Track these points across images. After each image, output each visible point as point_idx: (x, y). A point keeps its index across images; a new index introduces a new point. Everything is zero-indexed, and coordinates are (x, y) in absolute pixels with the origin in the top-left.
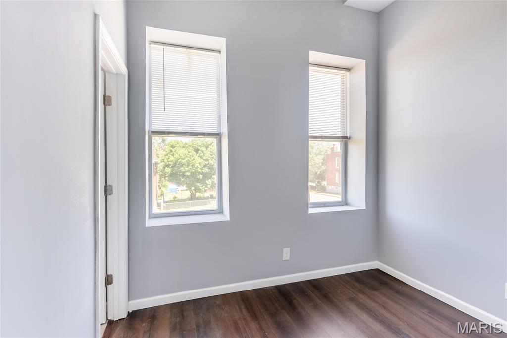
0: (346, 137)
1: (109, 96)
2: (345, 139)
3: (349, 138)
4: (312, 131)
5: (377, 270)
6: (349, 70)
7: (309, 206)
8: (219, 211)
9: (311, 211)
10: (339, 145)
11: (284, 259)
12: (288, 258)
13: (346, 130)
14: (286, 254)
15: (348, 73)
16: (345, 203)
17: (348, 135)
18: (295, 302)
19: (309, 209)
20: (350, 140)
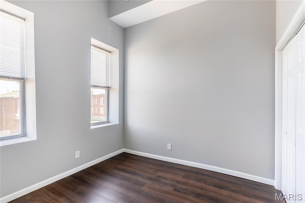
0: (108, 87)
2: (108, 88)
3: (110, 88)
5: (124, 153)
6: (110, 52)
7: (91, 125)
8: (22, 135)
9: (92, 127)
10: (105, 91)
11: (76, 158)
12: (79, 157)
13: (109, 83)
14: (77, 154)
15: (109, 54)
16: (108, 122)
17: (110, 86)
18: (85, 179)
19: (91, 127)
20: (111, 89)
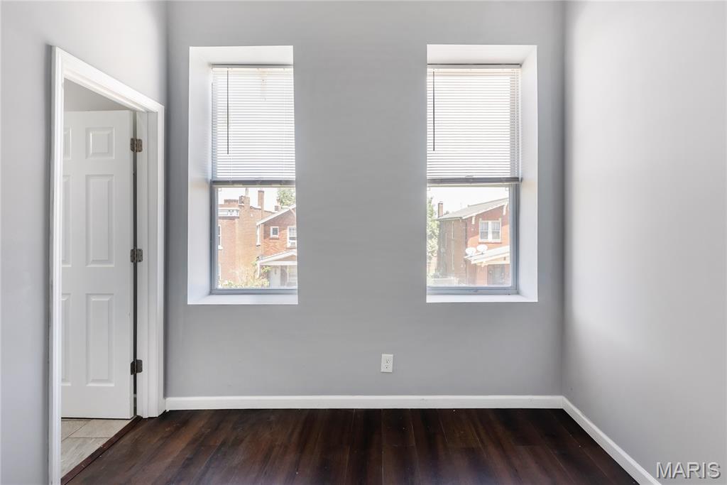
0: (516, 179)
1: (140, 140)
2: (514, 183)
3: (521, 180)
4: (433, 171)
6: (519, 65)
9: (431, 299)
11: (382, 371)
12: (390, 370)
13: (518, 168)
14: (387, 363)
15: (519, 70)
16: (516, 290)
19: (428, 296)
20: (523, 183)
